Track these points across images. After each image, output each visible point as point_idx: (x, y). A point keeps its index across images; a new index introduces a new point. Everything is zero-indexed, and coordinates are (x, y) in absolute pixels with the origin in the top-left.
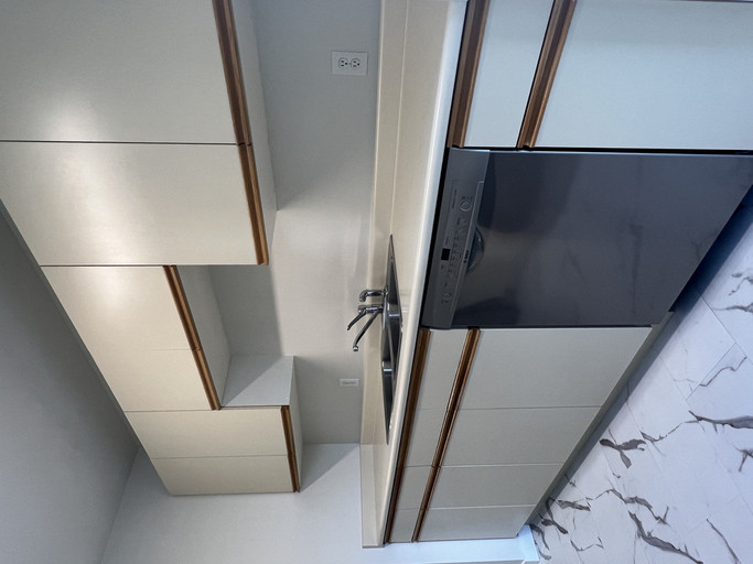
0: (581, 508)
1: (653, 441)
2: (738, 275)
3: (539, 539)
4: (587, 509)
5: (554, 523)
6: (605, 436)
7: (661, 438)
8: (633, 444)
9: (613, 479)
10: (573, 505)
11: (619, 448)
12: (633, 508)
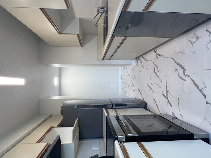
0: (146, 60)
1: (163, 57)
2: (195, 34)
3: (137, 61)
4: (147, 61)
5: (140, 60)
6: (155, 50)
7: (165, 57)
8: (159, 55)
9: (153, 59)
10: (145, 59)
11: (157, 54)
12: (155, 66)
